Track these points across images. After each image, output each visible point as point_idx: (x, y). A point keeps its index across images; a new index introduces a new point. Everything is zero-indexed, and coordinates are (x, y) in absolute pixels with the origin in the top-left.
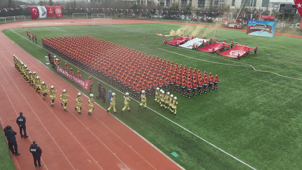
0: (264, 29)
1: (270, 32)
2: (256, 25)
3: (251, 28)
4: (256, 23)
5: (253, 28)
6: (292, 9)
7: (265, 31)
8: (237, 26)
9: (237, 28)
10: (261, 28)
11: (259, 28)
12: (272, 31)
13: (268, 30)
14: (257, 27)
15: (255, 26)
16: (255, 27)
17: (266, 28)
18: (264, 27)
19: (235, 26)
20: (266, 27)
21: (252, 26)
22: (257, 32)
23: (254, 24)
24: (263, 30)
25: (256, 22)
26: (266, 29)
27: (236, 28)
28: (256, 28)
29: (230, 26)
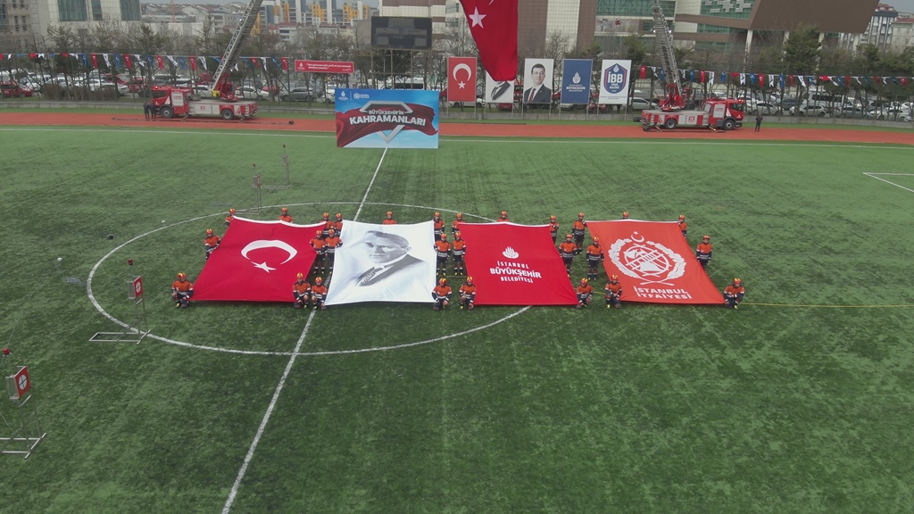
0: (404, 120)
1: (428, 129)
2: (372, 107)
3: (352, 121)
4: (367, 100)
5: (360, 120)
7: (408, 127)
8: (231, 110)
9: (235, 118)
10: (394, 119)
11: (386, 119)
12: (436, 126)
13: (421, 121)
14: (376, 115)
15: (367, 110)
16: (366, 114)
17: (410, 117)
18: (405, 115)
19: (223, 110)
20: (410, 111)
21: (356, 113)
22: (380, 133)
23: (363, 102)
24: (401, 123)
25: (367, 96)
26: (413, 120)
27: (227, 116)
28: (371, 119)
29: (197, 108)
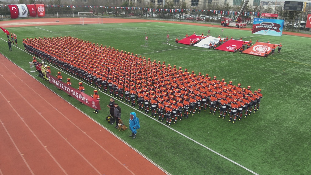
1: (278, 31)
3: (257, 27)
4: (262, 21)
5: (259, 27)
6: (298, 6)
9: (239, 27)
10: (269, 27)
11: (266, 27)
12: (280, 30)
16: (261, 25)
17: (273, 26)
18: (272, 26)
19: (236, 25)
20: (273, 25)
21: (258, 25)
22: (264, 31)
24: (270, 28)
25: (262, 20)
26: (274, 28)
28: (262, 27)
29: (231, 24)
